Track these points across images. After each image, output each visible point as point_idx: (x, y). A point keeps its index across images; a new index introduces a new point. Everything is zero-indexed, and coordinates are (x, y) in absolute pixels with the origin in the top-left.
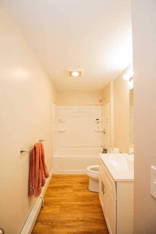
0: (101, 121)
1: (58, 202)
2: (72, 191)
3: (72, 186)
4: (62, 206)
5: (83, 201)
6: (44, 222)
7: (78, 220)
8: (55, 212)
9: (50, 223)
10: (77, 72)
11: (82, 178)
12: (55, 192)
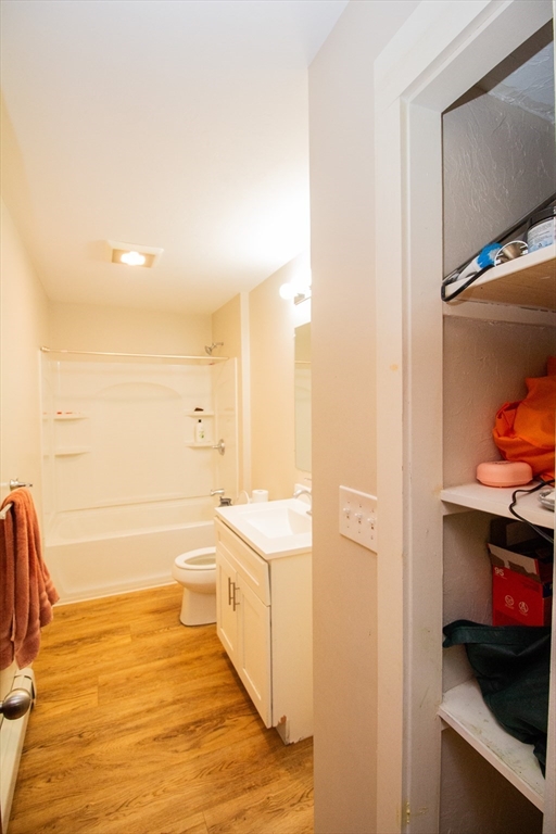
0: (211, 413)
1: (86, 679)
2: (128, 640)
3: (128, 627)
4: (103, 687)
5: (169, 657)
6: (52, 741)
7: (162, 704)
8: (82, 708)
9: (76, 739)
10: (141, 254)
11: (155, 599)
12: (69, 657)
